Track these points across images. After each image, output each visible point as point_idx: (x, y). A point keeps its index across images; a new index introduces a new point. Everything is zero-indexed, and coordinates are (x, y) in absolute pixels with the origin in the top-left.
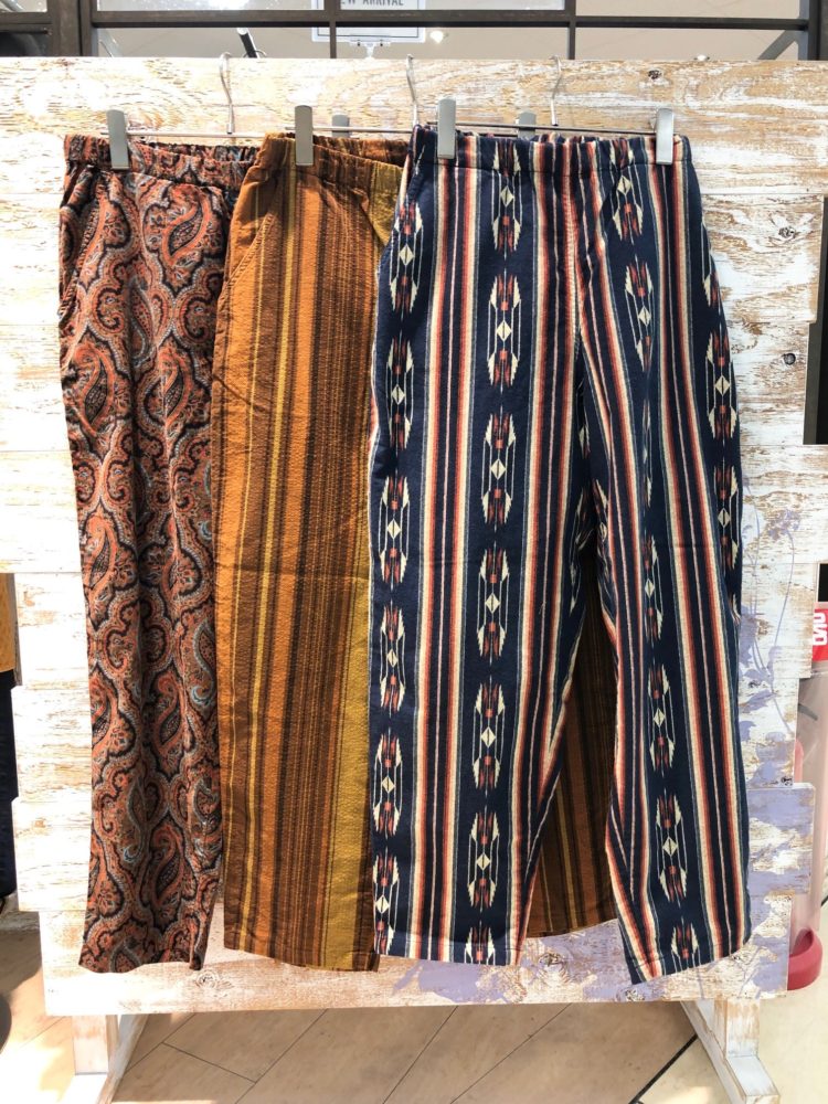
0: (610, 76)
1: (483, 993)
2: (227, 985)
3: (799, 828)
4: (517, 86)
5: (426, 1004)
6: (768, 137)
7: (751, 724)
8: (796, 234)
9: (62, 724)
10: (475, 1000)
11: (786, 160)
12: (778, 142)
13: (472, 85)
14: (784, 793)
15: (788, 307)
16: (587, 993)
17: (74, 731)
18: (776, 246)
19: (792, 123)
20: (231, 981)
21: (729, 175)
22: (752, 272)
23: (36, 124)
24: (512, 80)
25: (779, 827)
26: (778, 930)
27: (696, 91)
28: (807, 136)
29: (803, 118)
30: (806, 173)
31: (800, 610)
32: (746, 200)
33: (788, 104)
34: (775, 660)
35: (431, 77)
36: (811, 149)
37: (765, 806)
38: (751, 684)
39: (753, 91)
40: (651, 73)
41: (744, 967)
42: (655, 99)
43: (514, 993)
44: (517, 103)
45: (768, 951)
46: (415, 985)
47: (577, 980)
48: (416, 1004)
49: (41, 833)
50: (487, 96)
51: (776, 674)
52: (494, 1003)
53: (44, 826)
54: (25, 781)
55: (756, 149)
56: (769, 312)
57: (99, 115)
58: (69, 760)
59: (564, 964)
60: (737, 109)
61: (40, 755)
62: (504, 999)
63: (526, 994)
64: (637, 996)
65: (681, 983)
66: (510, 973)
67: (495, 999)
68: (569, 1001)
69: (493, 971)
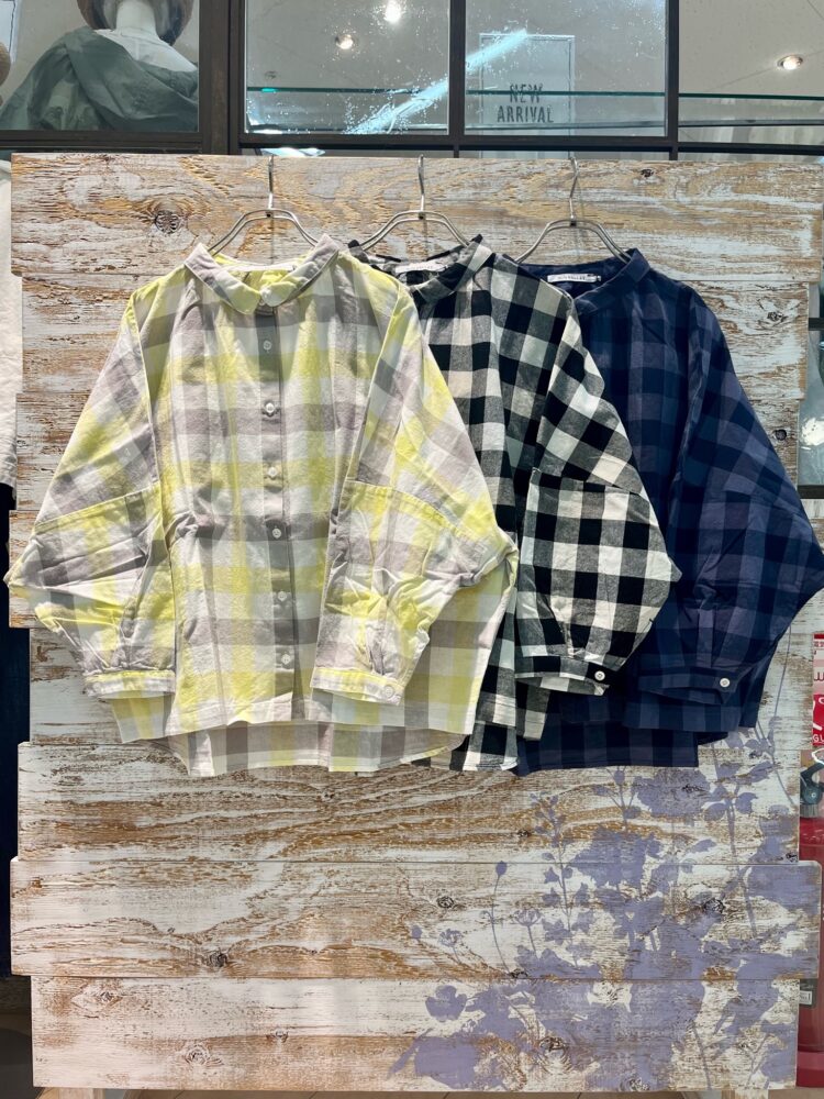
0: (605, 174)
1: (481, 1080)
2: (217, 1062)
3: (806, 907)
4: (519, 182)
5: (421, 1089)
6: (754, 230)
7: (753, 796)
8: (784, 318)
9: (66, 780)
10: (474, 1086)
11: (773, 251)
12: (765, 234)
13: (477, 181)
14: (791, 870)
15: (778, 386)
16: (590, 1082)
17: (78, 787)
18: (765, 329)
19: (777, 218)
20: (221, 1057)
21: (719, 264)
22: (742, 353)
23: (78, 212)
24: (515, 177)
25: (785, 906)
26: (786, 1015)
27: (685, 188)
28: (792, 229)
29: (787, 213)
30: (793, 263)
31: (799, 680)
32: (735, 286)
33: (772, 200)
34: (775, 730)
35: (441, 174)
36: (795, 241)
37: (771, 884)
38: (752, 755)
39: (740, 189)
40: (643, 172)
41: (752, 1055)
42: (647, 195)
43: (514, 1080)
44: (519, 197)
45: (776, 1039)
46: (411, 1068)
47: (580, 1068)
48: (411, 1089)
49: (37, 892)
50: (491, 191)
51: (777, 747)
52: (493, 1090)
53: (40, 886)
54: (25, 839)
55: (744, 240)
56: (760, 390)
57: (136, 205)
58: (71, 817)
59: (566, 1049)
60: (724, 204)
61: (42, 812)
62: (503, 1085)
63: (525, 1081)
64: (641, 1088)
65: (687, 1074)
66: (510, 1057)
67: (494, 1087)
68: (571, 1090)
69: (493, 1055)
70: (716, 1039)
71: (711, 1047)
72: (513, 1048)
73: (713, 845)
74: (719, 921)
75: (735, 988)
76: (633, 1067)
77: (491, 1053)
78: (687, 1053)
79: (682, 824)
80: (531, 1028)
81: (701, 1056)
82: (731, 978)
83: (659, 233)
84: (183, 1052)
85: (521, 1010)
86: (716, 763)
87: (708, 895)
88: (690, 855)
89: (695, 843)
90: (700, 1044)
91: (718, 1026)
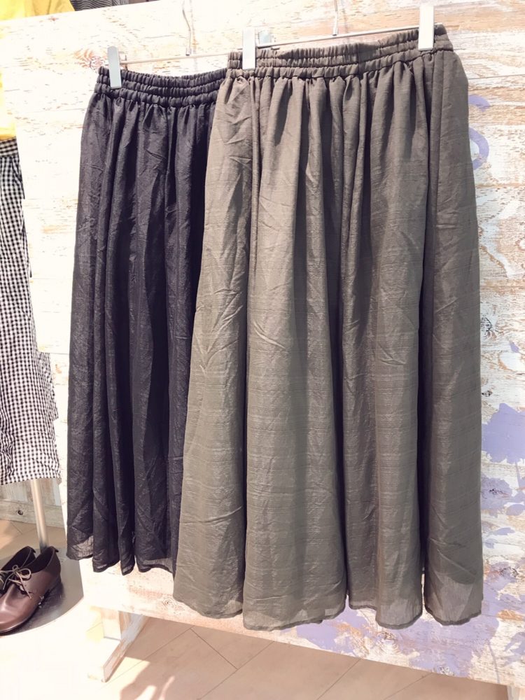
1: (339, 646)
2: (181, 609)
5: (301, 645)
10: (334, 650)
16: (412, 662)
20: (183, 606)
23: (40, 64)
43: (360, 651)
47: (405, 653)
48: (295, 644)
52: (346, 654)
57: (76, 54)
59: (396, 640)
62: (354, 653)
63: (368, 654)
64: (448, 672)
65: (482, 670)
66: (358, 638)
67: (348, 653)
68: (399, 664)
69: (346, 634)
70: (505, 654)
71: (502, 659)
72: (360, 633)
73: (512, 532)
74: (513, 582)
75: (523, 626)
76: (443, 660)
77: (346, 633)
78: (483, 659)
79: (488, 515)
80: (373, 624)
81: (494, 663)
82: (520, 619)
83: (493, 31)
84: (162, 599)
85: (365, 613)
86: (518, 476)
87: (506, 564)
88: (492, 537)
89: (497, 529)
90: (493, 655)
91: (508, 647)
